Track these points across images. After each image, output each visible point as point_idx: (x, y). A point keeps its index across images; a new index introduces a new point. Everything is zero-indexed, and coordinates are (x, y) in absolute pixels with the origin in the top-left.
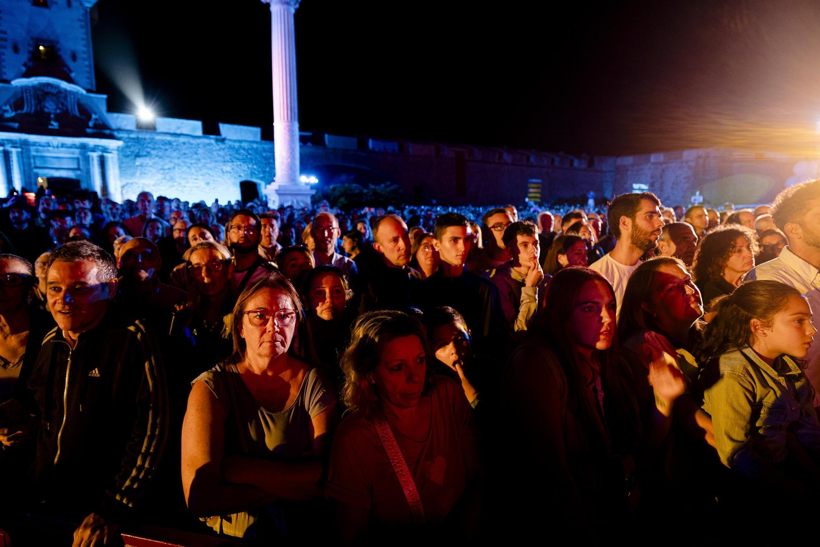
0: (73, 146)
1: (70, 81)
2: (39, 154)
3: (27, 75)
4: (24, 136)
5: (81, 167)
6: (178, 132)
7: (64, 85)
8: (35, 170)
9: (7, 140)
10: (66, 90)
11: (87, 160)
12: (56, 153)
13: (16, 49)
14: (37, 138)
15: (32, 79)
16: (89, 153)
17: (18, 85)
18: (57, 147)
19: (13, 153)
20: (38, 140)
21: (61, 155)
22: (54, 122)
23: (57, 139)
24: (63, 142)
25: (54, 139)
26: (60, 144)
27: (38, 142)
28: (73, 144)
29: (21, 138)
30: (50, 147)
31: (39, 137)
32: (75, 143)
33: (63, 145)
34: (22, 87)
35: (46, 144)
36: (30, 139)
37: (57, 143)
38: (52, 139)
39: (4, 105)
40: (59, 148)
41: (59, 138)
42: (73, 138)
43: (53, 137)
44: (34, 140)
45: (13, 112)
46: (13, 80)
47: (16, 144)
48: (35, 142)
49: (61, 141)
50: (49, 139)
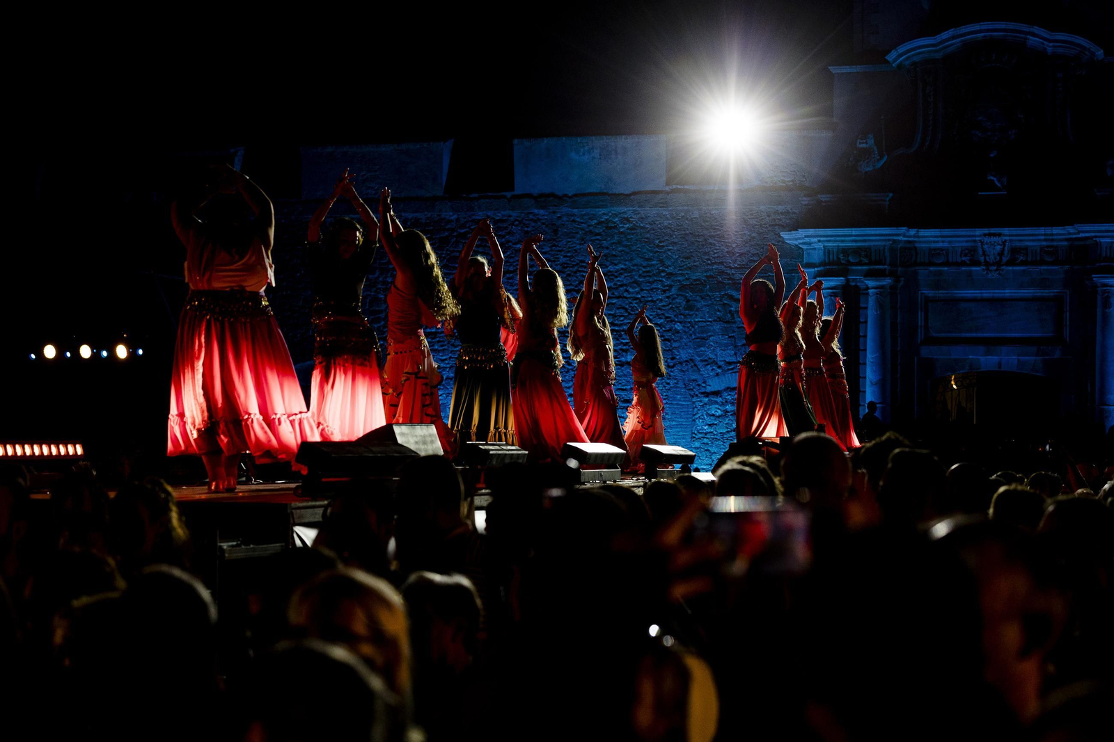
0: (1047, 257)
4: (901, 235)
5: (1067, 332)
7: (1038, 39)
10: (1041, 56)
12: (992, 284)
14: (942, 237)
15: (945, 35)
16: (1097, 278)
17: (905, 60)
18: (999, 264)
19: (868, 294)
20: (943, 242)
21: (1008, 293)
22: (995, 176)
23: (999, 235)
24: (1018, 244)
25: (990, 235)
26: (1006, 252)
27: (942, 250)
28: (1048, 247)
29: (894, 241)
30: (978, 263)
31: (947, 232)
32: (1055, 244)
33: (1016, 255)
34: (914, 64)
35: (966, 255)
36: (920, 242)
37: (998, 248)
38: (985, 235)
39: (862, 139)
40: (1004, 267)
41: (1006, 231)
42: (1049, 230)
43: (986, 231)
44: (933, 245)
45: (882, 157)
46: (890, 51)
47: (879, 263)
48: (935, 249)
49: (1011, 241)
50: (975, 236)
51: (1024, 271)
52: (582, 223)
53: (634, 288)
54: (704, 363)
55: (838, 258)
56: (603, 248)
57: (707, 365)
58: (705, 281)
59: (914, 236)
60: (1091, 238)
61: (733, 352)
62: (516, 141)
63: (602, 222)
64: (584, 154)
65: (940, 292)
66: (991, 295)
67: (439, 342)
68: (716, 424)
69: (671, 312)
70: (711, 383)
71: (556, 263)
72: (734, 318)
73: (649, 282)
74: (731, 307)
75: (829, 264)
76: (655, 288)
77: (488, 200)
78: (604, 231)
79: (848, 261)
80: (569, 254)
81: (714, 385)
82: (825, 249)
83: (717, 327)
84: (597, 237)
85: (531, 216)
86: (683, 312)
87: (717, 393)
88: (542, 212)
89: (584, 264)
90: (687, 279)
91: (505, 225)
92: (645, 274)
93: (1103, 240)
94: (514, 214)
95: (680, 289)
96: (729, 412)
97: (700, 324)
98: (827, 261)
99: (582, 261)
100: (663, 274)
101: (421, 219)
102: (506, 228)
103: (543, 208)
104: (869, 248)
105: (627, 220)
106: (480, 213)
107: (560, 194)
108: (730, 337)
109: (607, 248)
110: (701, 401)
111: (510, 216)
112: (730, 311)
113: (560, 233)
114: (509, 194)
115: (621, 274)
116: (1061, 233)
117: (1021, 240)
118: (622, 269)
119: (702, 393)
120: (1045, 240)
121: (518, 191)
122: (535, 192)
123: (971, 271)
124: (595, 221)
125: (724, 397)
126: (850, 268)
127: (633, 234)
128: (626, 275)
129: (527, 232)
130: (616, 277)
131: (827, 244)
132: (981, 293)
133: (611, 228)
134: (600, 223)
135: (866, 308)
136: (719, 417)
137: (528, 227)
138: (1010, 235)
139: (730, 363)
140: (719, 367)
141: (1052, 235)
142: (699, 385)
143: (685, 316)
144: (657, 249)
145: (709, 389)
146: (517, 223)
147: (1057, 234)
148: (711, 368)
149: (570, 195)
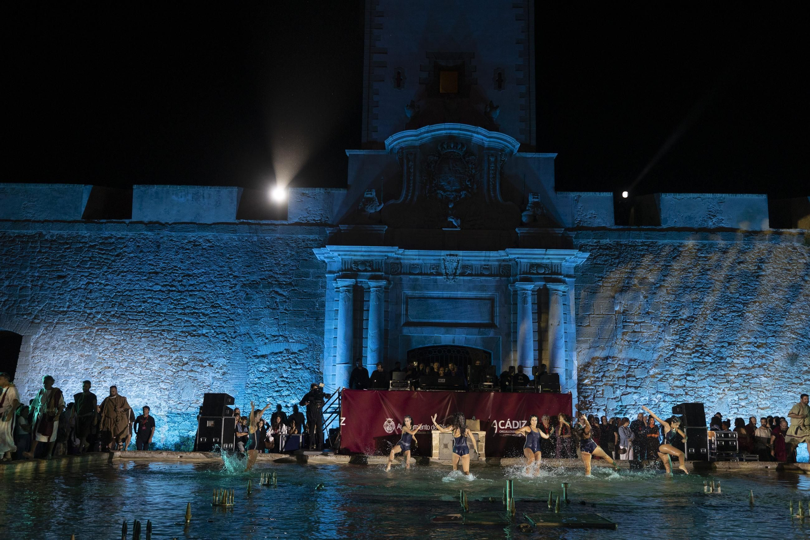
0: (485, 271)
1: (491, 126)
2: (417, 293)
3: (415, 124)
4: (394, 252)
5: (497, 321)
6: (710, 224)
7: (480, 136)
8: (406, 331)
9: (364, 263)
10: (481, 147)
11: (511, 301)
12: (449, 288)
13: (399, 81)
14: (419, 255)
15: (423, 129)
16: (518, 285)
17: (396, 145)
18: (455, 274)
19: (370, 291)
20: (419, 259)
21: (459, 294)
22: (453, 218)
23: (456, 255)
24: (467, 263)
25: (451, 255)
26: (459, 268)
27: (418, 265)
28: (485, 265)
29: (388, 257)
30: (440, 274)
31: (422, 252)
32: (490, 263)
33: (465, 270)
34: (402, 148)
35: (433, 269)
36: (404, 259)
37: (455, 264)
38: (447, 255)
39: (368, 192)
40: (458, 277)
41: (461, 253)
42: (488, 253)
43: (448, 252)
44: (412, 262)
45: (380, 204)
46: (388, 137)
47: (379, 271)
48: (413, 265)
49: (462, 260)
50: (441, 256)
51: (470, 280)
52: (177, 241)
53: (210, 285)
54: (256, 336)
55: (351, 267)
56: (190, 258)
57: (259, 337)
58: (259, 282)
59: (401, 255)
60: (514, 259)
61: (277, 329)
62: (135, 187)
63: (192, 242)
64: (181, 197)
65: (416, 292)
66: (449, 295)
67: (68, 317)
68: (263, 378)
69: (235, 301)
70: (260, 350)
71: (157, 267)
72: (278, 306)
73: (221, 281)
74: (276, 299)
75: (345, 270)
76: (225, 286)
77: (112, 224)
78: (192, 247)
79: (358, 269)
80: (167, 262)
81: (263, 351)
82: (342, 261)
83: (267, 312)
84: (187, 251)
85: (142, 236)
86: (243, 301)
87: (263, 356)
88: (150, 233)
89: (177, 268)
90: (247, 280)
91: (124, 241)
92: (219, 276)
93: (522, 260)
94: (130, 234)
95: (242, 287)
96: (272, 369)
97: (255, 310)
98: (344, 269)
99: (175, 267)
100: (231, 277)
101: (64, 235)
102: (124, 243)
103: (151, 230)
104: (372, 261)
105: (209, 241)
106: (107, 233)
107: (163, 222)
108: (274, 319)
109: (194, 258)
110: (253, 361)
111: (127, 235)
112: (276, 302)
113: (161, 248)
114: (127, 221)
115: (202, 275)
116: (494, 257)
117: (469, 260)
118: (203, 272)
119: (254, 356)
120: (484, 260)
121: (134, 219)
122: (146, 220)
123: (436, 279)
124: (187, 241)
125: (269, 359)
126: (359, 273)
127: (211, 250)
128: (205, 276)
129: (138, 246)
130: (199, 277)
131: (344, 257)
132: (443, 294)
133: (197, 245)
134: (190, 242)
135: (369, 301)
136: (265, 372)
137: (139, 243)
138: (463, 256)
139: (274, 336)
140: (267, 339)
141: (489, 257)
142: (252, 350)
143: (245, 304)
144: (227, 260)
145: (259, 353)
146: (132, 240)
147: (493, 257)
148: (261, 339)
149: (170, 223)
